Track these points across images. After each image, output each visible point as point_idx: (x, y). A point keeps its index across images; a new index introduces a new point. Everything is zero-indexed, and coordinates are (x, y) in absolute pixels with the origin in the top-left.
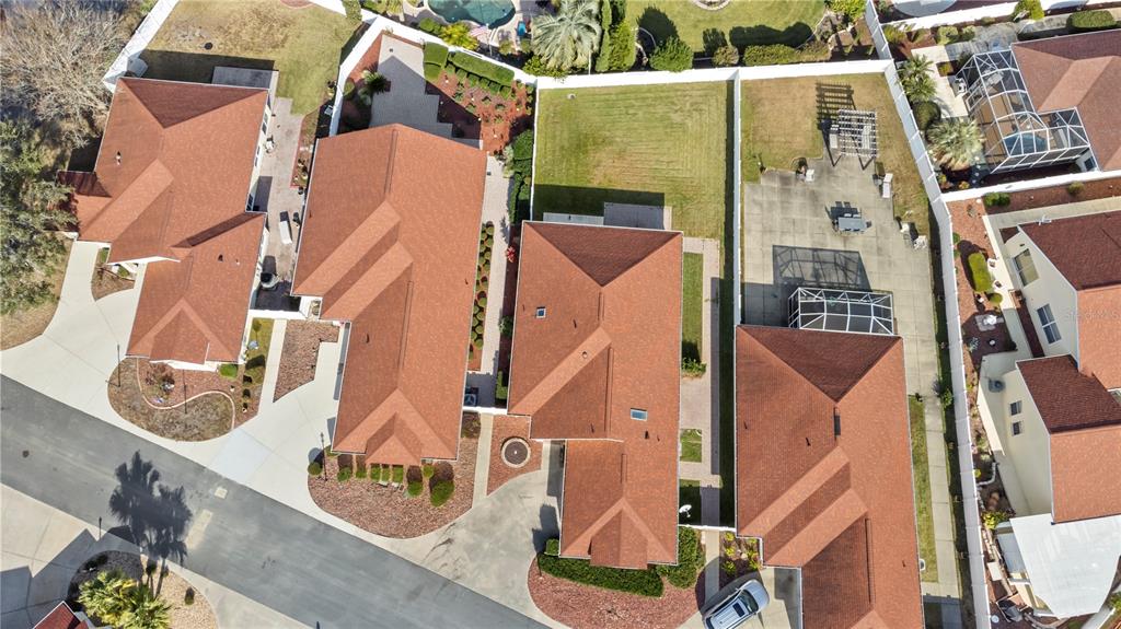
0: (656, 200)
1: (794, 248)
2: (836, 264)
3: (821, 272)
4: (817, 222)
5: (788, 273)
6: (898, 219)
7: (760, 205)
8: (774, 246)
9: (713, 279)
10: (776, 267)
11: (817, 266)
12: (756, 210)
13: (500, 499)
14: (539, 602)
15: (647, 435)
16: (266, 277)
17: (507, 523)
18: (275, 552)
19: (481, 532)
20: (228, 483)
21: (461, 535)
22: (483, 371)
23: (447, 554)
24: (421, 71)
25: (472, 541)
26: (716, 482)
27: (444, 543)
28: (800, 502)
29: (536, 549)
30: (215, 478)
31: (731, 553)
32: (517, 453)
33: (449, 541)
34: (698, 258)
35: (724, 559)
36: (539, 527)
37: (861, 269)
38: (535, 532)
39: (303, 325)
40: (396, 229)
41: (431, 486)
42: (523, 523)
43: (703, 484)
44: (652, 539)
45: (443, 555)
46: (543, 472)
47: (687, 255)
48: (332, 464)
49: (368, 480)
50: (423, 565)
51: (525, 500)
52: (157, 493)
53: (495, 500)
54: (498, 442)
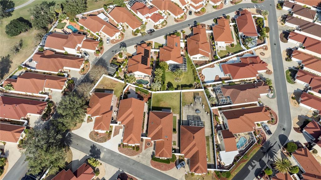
0: (170, 109)
1: (190, 115)
2: (196, 117)
4: (193, 112)
5: (189, 119)
6: (205, 111)
7: (185, 109)
8: (187, 115)
9: (178, 120)
10: (187, 118)
11: (193, 118)
12: (184, 110)
14: (152, 165)
15: (167, 140)
16: (112, 120)
17: (147, 154)
18: (113, 158)
19: (143, 155)
20: (106, 149)
21: (140, 156)
22: (144, 133)
24: (135, 91)
25: (142, 157)
26: (178, 148)
28: (189, 149)
29: (152, 157)
30: (104, 148)
31: (180, 158)
32: (149, 144)
33: (139, 157)
34: (176, 117)
35: (179, 159)
37: (200, 118)
38: (151, 155)
39: (117, 126)
40: (132, 112)
41: (136, 149)
42: (149, 154)
43: (176, 149)
44: (168, 154)
45: (138, 159)
46: (153, 147)
47: (174, 116)
48: (122, 145)
49: (127, 148)
50: (135, 160)
51: (150, 151)
52: (96, 150)
53: (145, 151)
54: (146, 143)
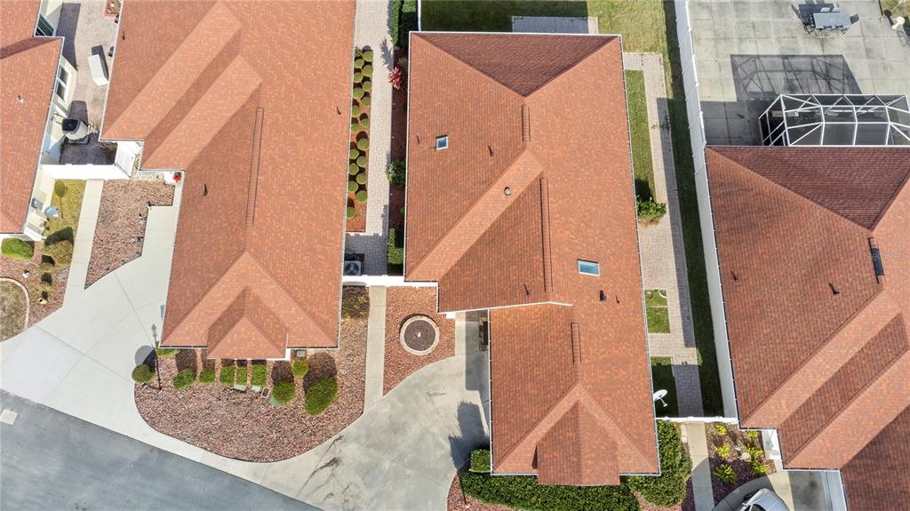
0: (577, 10)
1: (758, 57)
2: (814, 71)
3: (796, 83)
4: (784, 24)
5: (754, 87)
6: (888, 14)
7: (709, 8)
8: (732, 56)
9: (659, 100)
10: (737, 81)
11: (791, 76)
13: (402, 399)
15: (602, 297)
16: (69, 125)
17: (414, 430)
18: (86, 495)
20: (20, 402)
21: (351, 451)
22: (369, 232)
23: (333, 480)
25: (366, 460)
26: (692, 357)
27: (327, 465)
28: (830, 375)
29: (456, 464)
31: (725, 452)
32: (421, 336)
33: (335, 462)
34: (636, 76)
35: (716, 462)
36: (458, 433)
37: (849, 76)
38: (454, 441)
39: (125, 187)
40: (236, 39)
41: (306, 388)
42: (435, 429)
43: (676, 362)
44: (622, 441)
45: (327, 482)
46: (459, 360)
47: (629, 73)
48: (168, 364)
49: (217, 385)
50: (300, 498)
51: (436, 399)
53: (395, 400)
54: (394, 324)
